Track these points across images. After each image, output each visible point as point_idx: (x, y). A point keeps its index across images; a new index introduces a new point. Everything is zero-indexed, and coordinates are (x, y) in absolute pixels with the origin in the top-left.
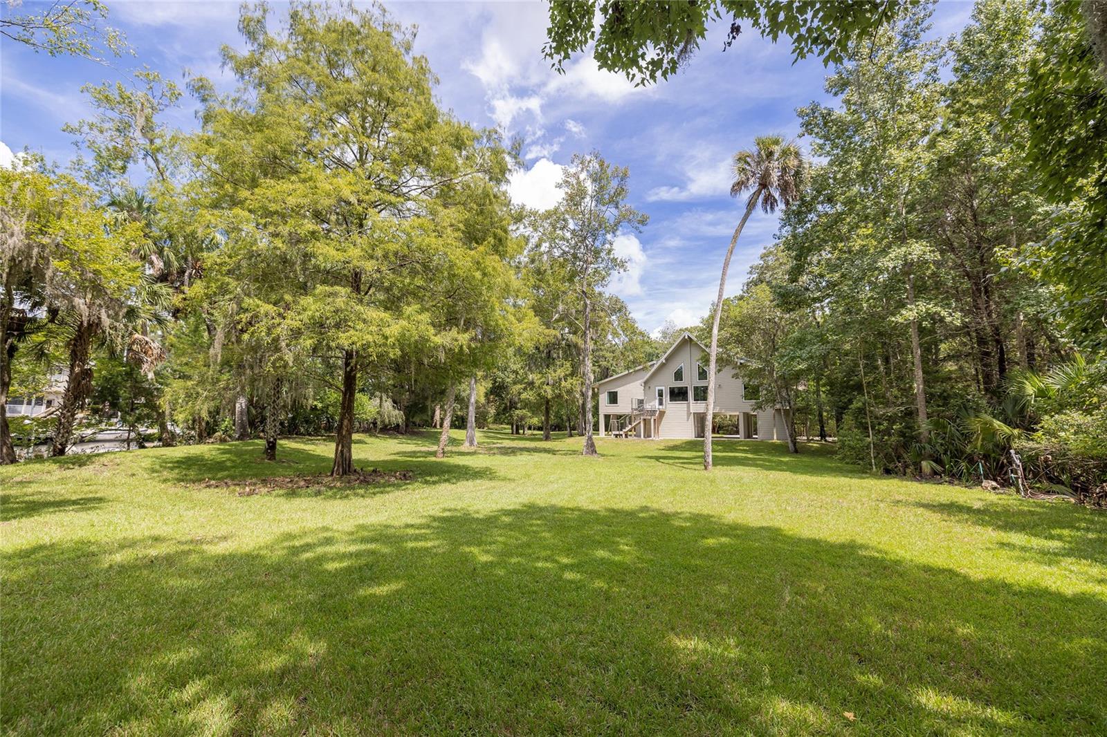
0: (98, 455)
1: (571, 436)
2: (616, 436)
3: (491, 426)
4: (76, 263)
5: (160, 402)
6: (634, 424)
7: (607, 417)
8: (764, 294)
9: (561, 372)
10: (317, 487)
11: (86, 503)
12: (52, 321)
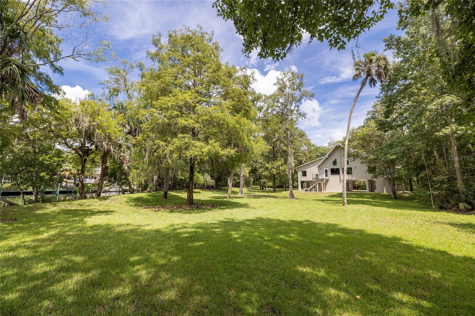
0: (110, 196)
1: (286, 190)
2: (306, 190)
3: (252, 186)
4: (103, 131)
5: (129, 178)
6: (314, 185)
7: (302, 182)
8: (373, 124)
9: (279, 163)
10: (180, 209)
11: (106, 212)
12: (96, 150)
